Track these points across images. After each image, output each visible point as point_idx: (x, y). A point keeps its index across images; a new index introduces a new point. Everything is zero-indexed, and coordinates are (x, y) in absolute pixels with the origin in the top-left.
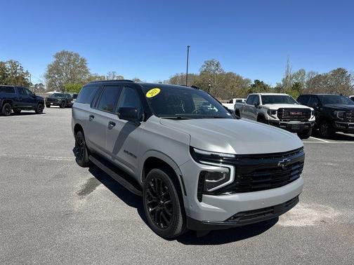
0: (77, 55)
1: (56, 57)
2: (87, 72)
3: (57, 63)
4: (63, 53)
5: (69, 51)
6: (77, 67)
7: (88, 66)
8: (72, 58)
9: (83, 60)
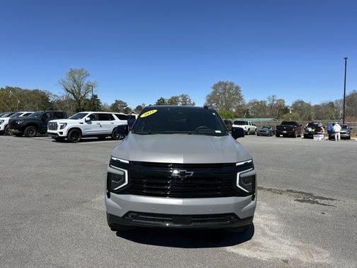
0: (232, 84)
1: (214, 88)
2: (241, 99)
3: (214, 93)
4: (220, 84)
5: (225, 81)
6: (231, 95)
7: (242, 93)
8: (227, 87)
9: (237, 88)
